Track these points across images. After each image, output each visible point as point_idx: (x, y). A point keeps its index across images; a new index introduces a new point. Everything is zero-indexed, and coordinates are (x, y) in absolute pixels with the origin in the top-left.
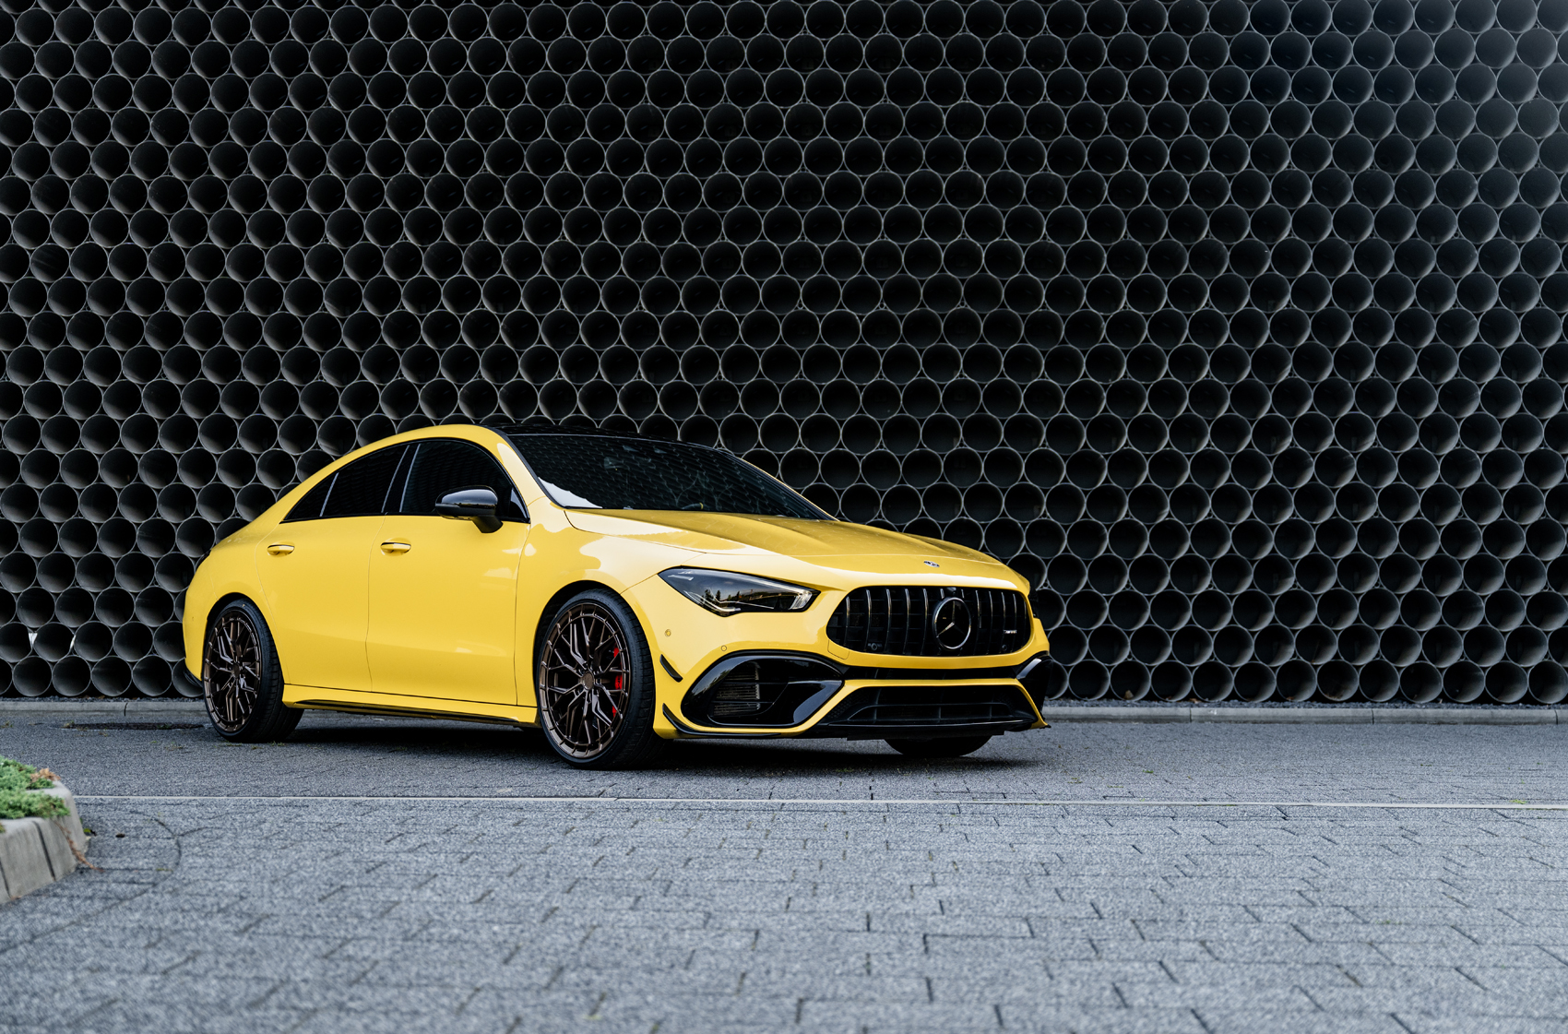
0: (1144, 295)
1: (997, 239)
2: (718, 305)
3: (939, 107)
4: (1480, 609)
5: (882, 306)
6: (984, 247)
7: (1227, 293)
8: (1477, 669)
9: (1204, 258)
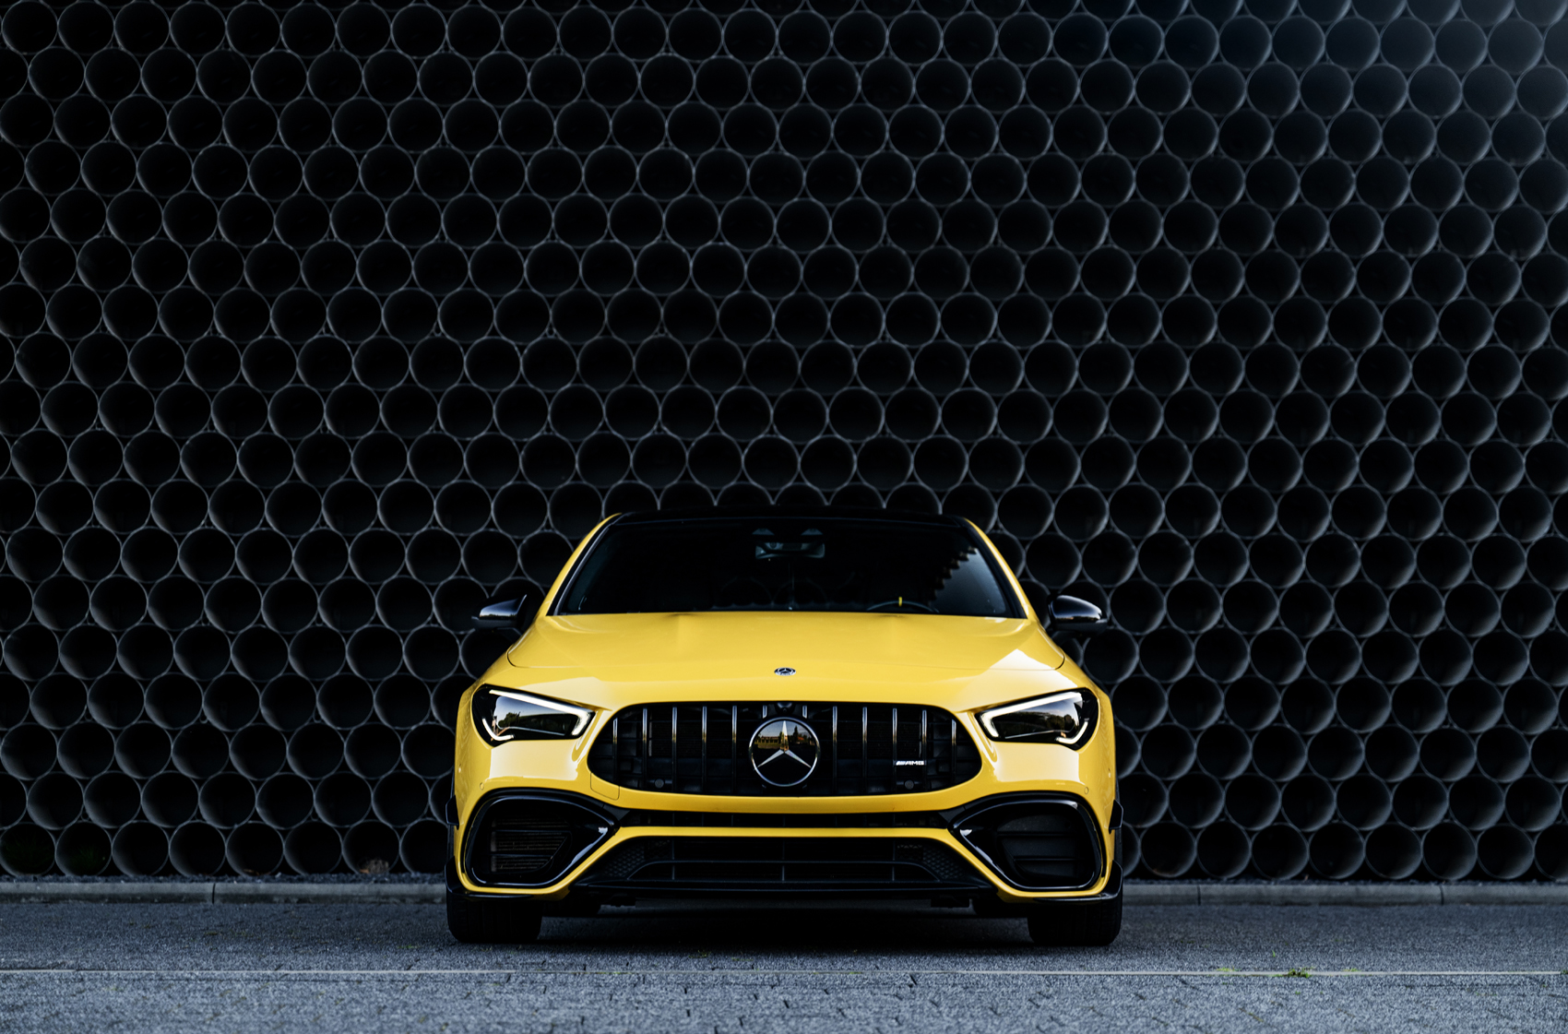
0: (910, 319)
1: (710, 243)
2: (323, 329)
3: (632, 61)
4: (1359, 751)
5: (551, 332)
6: (692, 253)
7: (1021, 319)
8: (1354, 835)
9: (993, 271)
